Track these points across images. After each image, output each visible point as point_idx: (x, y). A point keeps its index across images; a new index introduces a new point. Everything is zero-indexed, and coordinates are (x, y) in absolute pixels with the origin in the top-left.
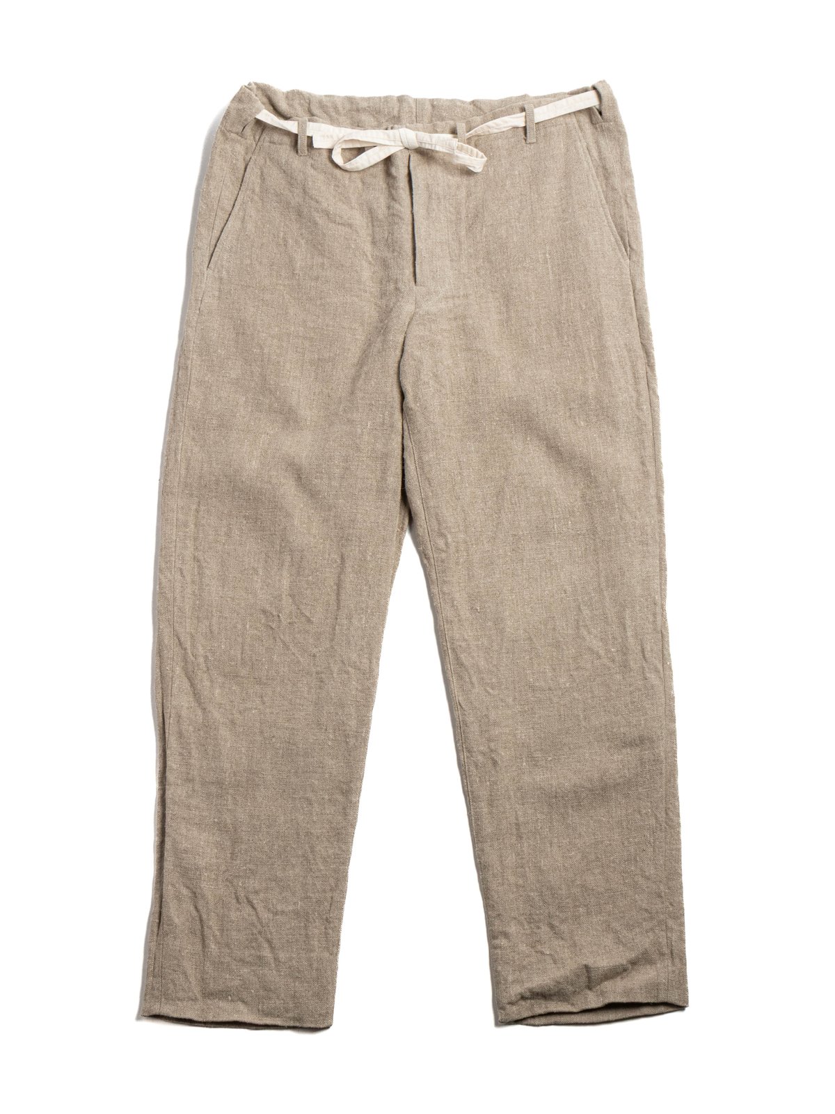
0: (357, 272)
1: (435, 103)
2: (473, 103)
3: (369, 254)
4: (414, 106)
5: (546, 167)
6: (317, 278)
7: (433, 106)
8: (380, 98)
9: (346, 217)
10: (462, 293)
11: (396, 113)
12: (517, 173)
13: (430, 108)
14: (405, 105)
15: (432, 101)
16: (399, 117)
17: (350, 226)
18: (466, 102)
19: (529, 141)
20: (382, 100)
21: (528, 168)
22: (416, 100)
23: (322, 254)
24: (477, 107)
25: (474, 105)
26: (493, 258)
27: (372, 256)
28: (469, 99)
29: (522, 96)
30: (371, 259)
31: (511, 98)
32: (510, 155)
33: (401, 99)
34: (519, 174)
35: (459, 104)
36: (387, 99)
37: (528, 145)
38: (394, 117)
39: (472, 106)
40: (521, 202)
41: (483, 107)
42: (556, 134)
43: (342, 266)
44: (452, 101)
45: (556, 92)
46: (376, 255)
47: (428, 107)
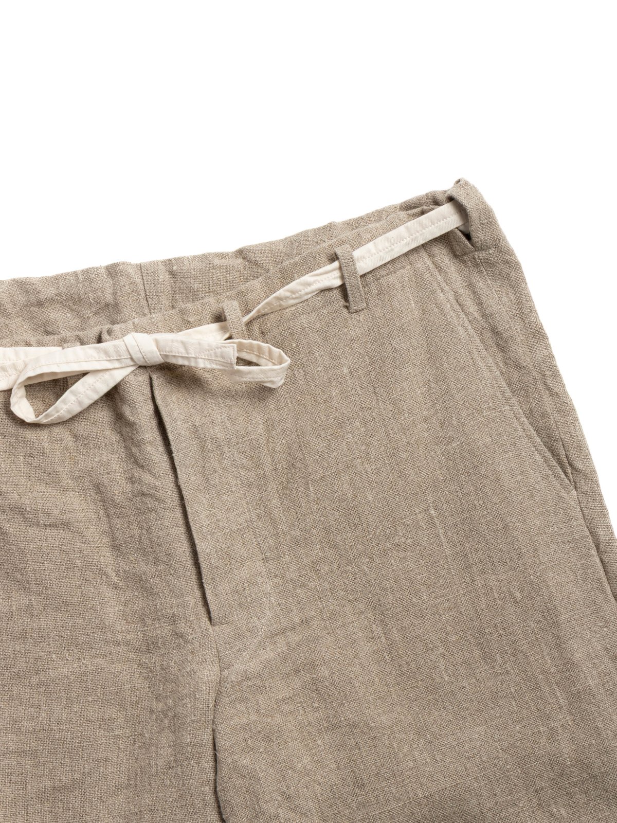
0: (95, 611)
1: (175, 268)
2: (241, 253)
3: (110, 571)
4: (138, 280)
5: (395, 351)
6: (24, 636)
7: (173, 274)
8: (75, 274)
9: (56, 512)
10: (297, 620)
11: (109, 298)
12: (346, 371)
13: (168, 277)
14: (123, 281)
15: (168, 263)
16: (116, 305)
17: (66, 525)
18: (227, 254)
19: (354, 307)
20: (81, 278)
21: (363, 357)
22: (140, 267)
23: (24, 587)
24: (250, 261)
25: (244, 258)
26: (339, 538)
27: (117, 572)
28: (232, 248)
29: (324, 228)
30: (115, 579)
31: (305, 234)
32: (326, 339)
33: (113, 271)
34: (351, 372)
35: (217, 262)
36: (88, 275)
37: (354, 315)
38: (107, 305)
39: (240, 260)
40: (365, 423)
41: (260, 259)
42: (398, 286)
43: (66, 604)
44: (203, 258)
45: (379, 207)
46: (124, 571)
47: (164, 276)
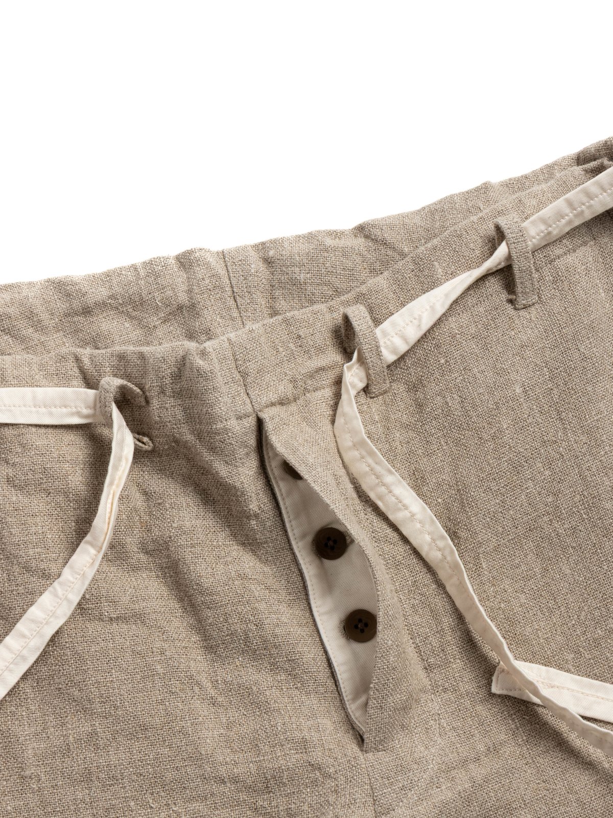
0: (186, 735)
1: (271, 253)
2: (362, 230)
3: (204, 679)
4: (222, 272)
5: (585, 358)
6: (87, 777)
7: (268, 262)
8: (134, 268)
9: (125, 599)
10: (481, 748)
11: (183, 298)
12: (518, 390)
13: (262, 266)
14: (200, 272)
15: (262, 247)
16: (193, 306)
17: (139, 617)
18: (342, 233)
19: (522, 301)
20: (142, 273)
21: (541, 369)
22: (223, 255)
23: (84, 708)
24: (375, 241)
25: (366, 237)
26: (529, 629)
27: (215, 683)
28: (349, 223)
29: (477, 190)
30: (213, 692)
31: (450, 201)
32: (485, 347)
33: (186, 261)
34: (525, 392)
35: (329, 242)
36: (153, 269)
37: (522, 313)
38: (180, 308)
39: (361, 241)
40: (549, 464)
41: (388, 236)
42: (581, 269)
43: (145, 728)
44: (310, 237)
45: (549, 160)
46: (225, 682)
47: (256, 266)
